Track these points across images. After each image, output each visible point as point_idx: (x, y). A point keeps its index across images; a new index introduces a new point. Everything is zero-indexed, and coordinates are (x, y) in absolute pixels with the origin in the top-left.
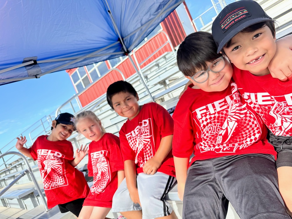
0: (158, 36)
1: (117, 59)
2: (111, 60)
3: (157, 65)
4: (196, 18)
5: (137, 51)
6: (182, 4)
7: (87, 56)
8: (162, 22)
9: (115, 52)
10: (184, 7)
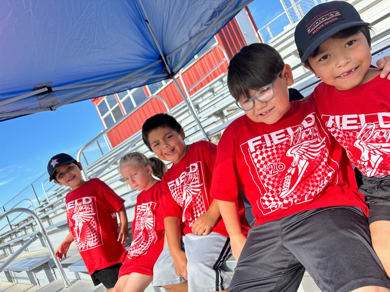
0: (212, 52)
1: (158, 83)
2: (151, 85)
3: (212, 90)
4: (262, 28)
5: (185, 72)
6: (244, 9)
7: (119, 81)
8: (217, 34)
9: (155, 74)
10: (246, 14)
